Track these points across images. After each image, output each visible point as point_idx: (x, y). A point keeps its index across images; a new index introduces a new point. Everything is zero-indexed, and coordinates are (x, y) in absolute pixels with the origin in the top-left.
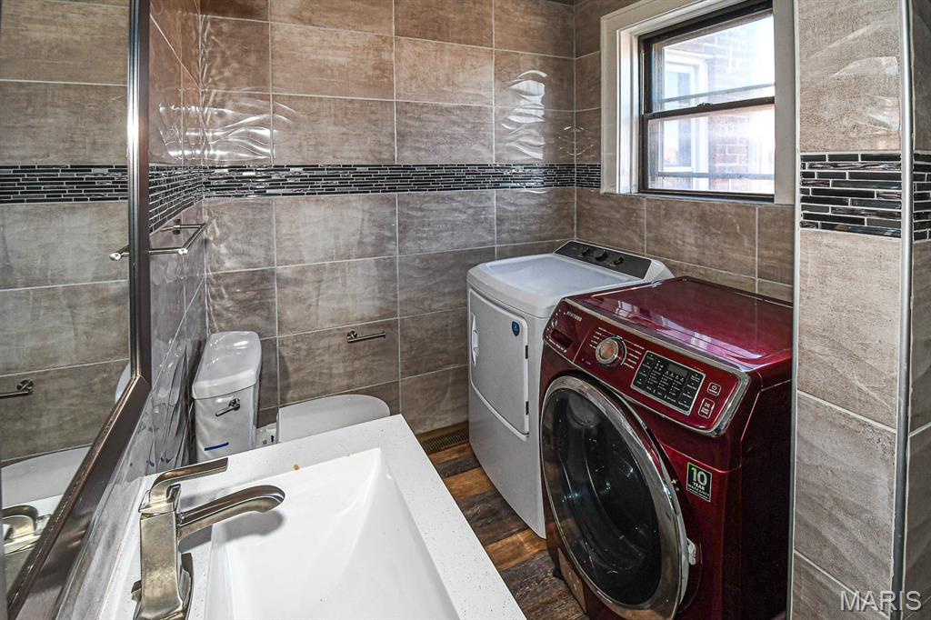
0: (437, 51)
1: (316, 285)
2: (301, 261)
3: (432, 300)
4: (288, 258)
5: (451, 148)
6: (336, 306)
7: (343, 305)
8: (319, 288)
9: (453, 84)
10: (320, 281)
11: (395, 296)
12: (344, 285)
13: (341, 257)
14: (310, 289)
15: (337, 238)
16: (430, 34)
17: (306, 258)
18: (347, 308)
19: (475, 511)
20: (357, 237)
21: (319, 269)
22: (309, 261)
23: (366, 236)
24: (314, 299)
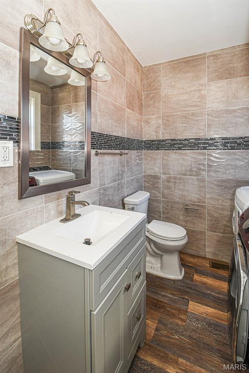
0: (228, 84)
1: (174, 184)
2: (170, 174)
3: (223, 201)
4: (165, 172)
5: (235, 129)
6: (181, 193)
7: (184, 193)
8: (175, 185)
9: (237, 98)
10: (175, 183)
11: (205, 195)
12: (184, 186)
13: (183, 175)
14: (172, 185)
15: (182, 167)
16: (224, 77)
17: (171, 173)
18: (185, 195)
19: (220, 296)
20: (189, 168)
21: (175, 178)
22: (172, 174)
23: (193, 168)
24: (173, 189)
